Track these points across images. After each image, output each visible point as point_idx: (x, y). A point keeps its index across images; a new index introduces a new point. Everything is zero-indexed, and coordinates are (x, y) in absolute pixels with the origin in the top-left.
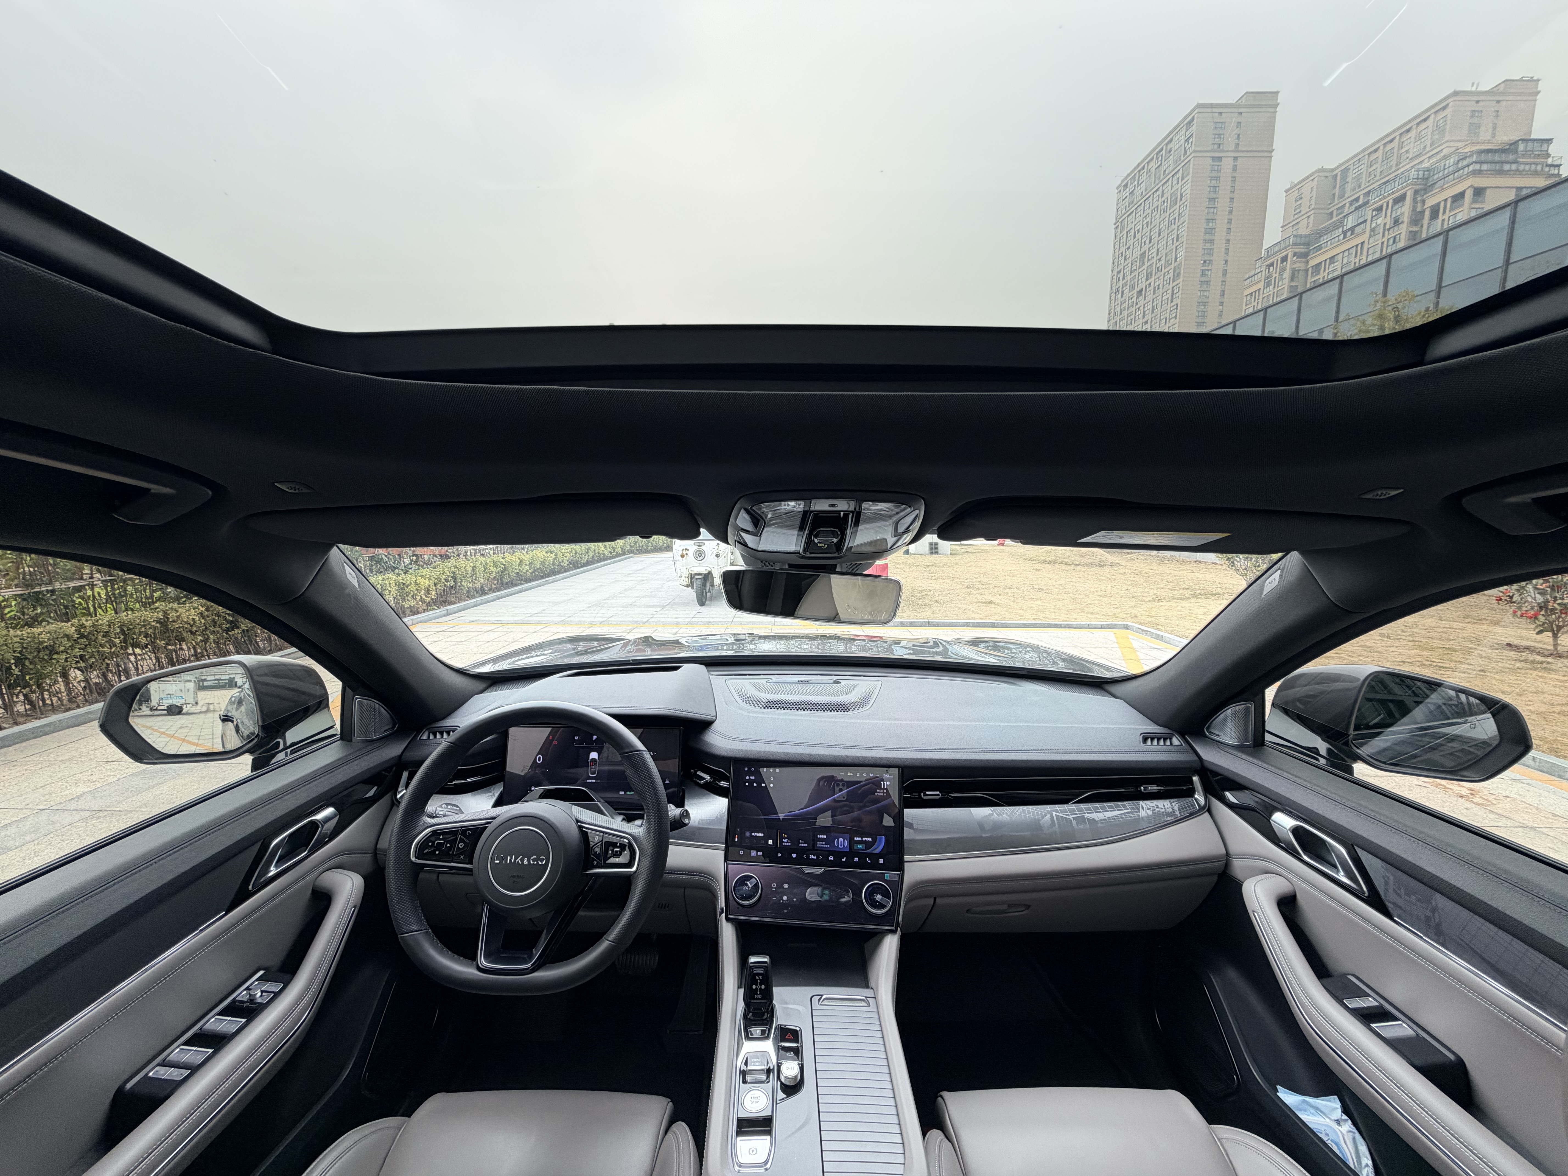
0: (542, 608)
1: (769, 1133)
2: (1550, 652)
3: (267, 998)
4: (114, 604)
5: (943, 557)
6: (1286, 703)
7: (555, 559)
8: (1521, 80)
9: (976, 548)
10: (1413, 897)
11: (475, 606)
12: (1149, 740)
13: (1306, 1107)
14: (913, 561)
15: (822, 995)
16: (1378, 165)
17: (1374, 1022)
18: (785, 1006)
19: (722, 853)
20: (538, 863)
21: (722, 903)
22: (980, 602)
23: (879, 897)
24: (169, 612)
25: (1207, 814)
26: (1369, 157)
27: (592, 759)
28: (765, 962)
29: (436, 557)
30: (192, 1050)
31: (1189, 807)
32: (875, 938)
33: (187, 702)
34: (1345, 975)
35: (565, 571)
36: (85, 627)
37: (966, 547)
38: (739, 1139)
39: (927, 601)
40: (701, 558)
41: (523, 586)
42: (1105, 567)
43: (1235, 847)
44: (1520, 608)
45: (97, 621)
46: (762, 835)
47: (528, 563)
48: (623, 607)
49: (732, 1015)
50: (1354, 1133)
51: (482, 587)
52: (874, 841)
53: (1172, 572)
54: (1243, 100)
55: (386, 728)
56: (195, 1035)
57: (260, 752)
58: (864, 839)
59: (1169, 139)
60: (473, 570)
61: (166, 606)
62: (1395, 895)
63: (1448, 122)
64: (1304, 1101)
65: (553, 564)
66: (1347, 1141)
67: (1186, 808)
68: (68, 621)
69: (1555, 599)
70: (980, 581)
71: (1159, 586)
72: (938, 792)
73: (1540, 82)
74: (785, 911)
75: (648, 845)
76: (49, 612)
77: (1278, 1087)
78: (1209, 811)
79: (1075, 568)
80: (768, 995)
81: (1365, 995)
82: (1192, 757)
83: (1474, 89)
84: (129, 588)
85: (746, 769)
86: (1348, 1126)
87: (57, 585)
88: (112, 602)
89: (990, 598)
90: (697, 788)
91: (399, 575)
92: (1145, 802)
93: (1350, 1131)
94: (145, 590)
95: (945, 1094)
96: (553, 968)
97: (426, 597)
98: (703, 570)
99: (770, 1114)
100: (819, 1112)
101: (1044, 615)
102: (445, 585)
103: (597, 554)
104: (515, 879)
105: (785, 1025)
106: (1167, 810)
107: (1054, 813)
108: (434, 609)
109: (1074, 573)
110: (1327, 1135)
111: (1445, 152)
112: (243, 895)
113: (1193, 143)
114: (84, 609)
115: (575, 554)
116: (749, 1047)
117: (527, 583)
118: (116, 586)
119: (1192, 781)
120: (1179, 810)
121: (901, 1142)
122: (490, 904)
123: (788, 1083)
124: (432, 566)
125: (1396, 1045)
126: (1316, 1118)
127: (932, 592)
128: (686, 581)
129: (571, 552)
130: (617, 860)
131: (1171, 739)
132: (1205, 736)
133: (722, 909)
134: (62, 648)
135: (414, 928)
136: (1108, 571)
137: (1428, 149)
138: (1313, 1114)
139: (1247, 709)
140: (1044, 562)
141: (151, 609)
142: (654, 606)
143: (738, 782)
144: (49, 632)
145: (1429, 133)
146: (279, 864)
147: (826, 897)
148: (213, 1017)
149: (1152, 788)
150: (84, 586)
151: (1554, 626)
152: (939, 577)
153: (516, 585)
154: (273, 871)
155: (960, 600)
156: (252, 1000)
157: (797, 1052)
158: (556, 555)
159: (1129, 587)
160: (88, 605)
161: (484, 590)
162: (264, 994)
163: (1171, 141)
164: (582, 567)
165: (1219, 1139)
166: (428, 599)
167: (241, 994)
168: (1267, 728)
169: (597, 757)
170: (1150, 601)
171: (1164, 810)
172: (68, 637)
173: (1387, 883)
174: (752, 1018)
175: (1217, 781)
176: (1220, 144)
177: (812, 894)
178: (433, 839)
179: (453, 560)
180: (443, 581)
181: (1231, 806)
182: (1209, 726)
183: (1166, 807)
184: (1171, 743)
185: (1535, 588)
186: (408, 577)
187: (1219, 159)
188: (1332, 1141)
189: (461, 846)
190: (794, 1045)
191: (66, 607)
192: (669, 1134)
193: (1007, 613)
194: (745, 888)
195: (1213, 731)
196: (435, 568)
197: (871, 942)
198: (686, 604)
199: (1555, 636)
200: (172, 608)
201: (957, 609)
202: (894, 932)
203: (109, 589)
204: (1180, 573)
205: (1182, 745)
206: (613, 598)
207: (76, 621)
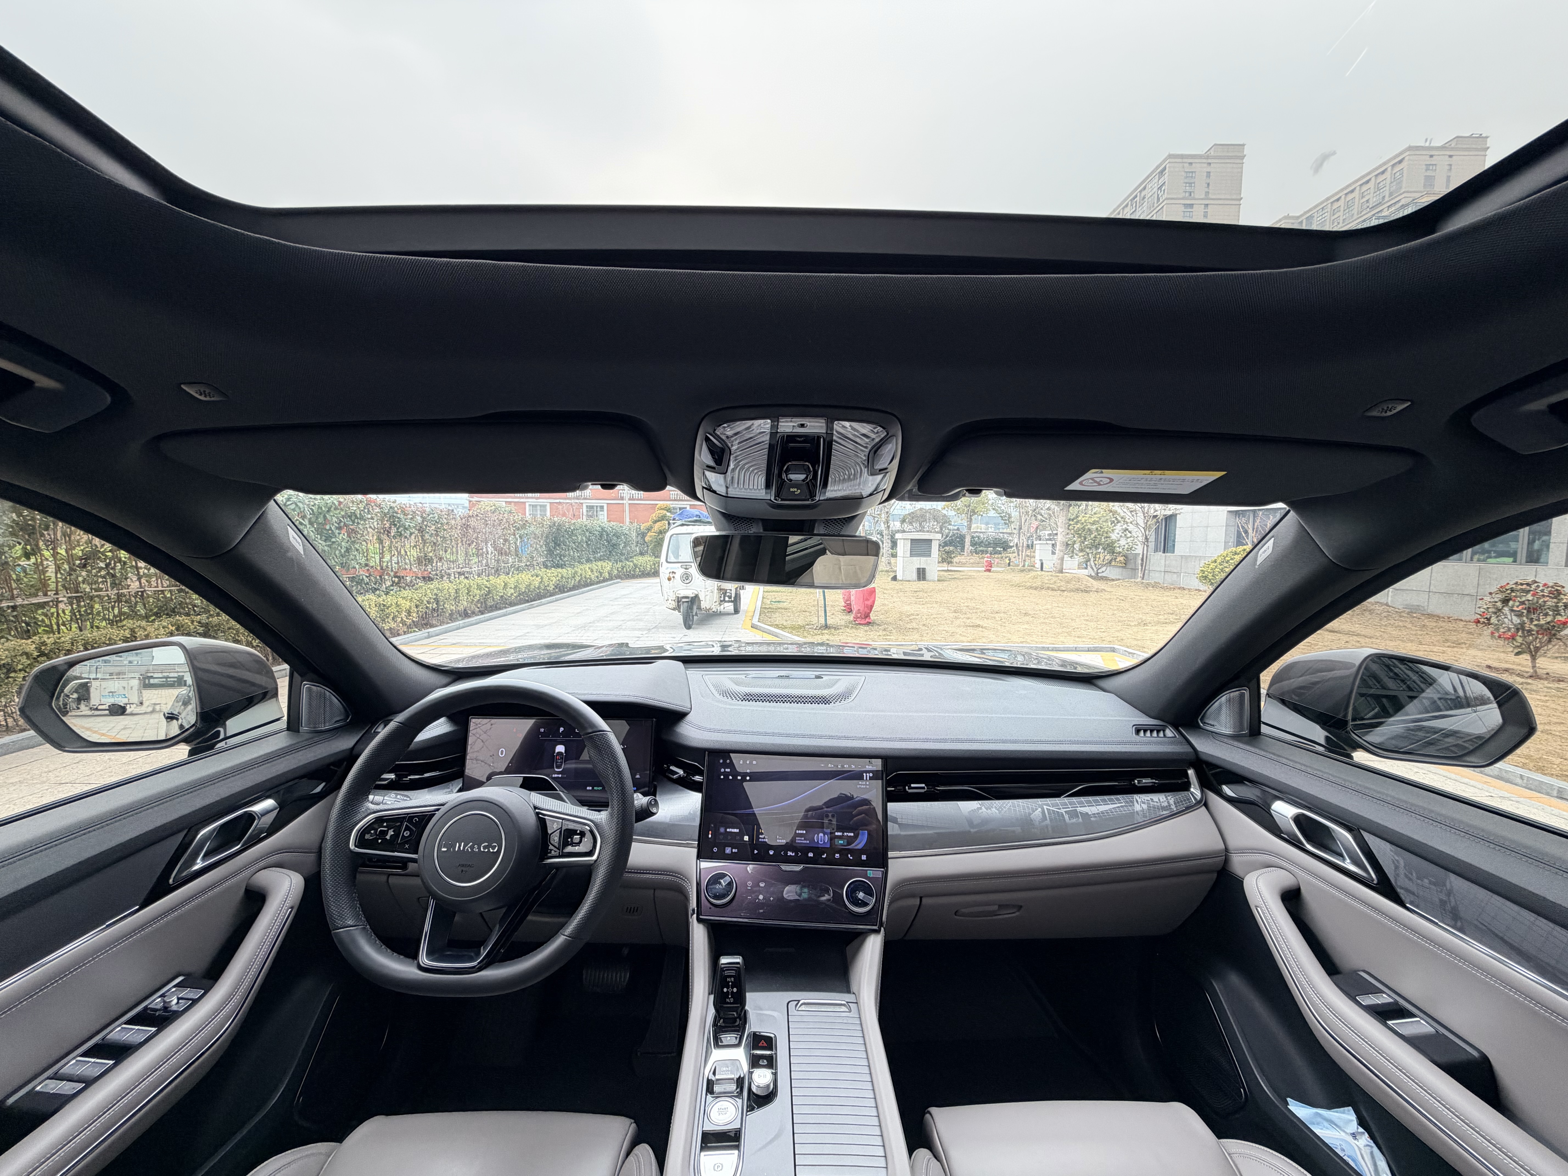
0: (526, 631)
1: (737, 1147)
2: (1529, 674)
3: (184, 1004)
4: (79, 621)
5: (931, 583)
6: (1283, 694)
7: (541, 582)
8: (1471, 137)
9: (963, 574)
10: (1426, 881)
11: (457, 629)
12: (1142, 732)
13: (1319, 1120)
14: (901, 587)
15: (799, 1001)
16: (1341, 213)
17: (1391, 1019)
18: (761, 1012)
19: (695, 850)
20: (489, 850)
21: (693, 904)
22: (967, 626)
23: (861, 895)
24: (136, 630)
25: (1204, 808)
26: (1332, 206)
27: (558, 753)
28: (738, 963)
29: (419, 578)
30: (89, 1062)
31: (1185, 800)
32: (858, 938)
33: (131, 702)
34: (1355, 972)
35: (551, 596)
36: (46, 644)
37: (953, 573)
38: (703, 1154)
39: (914, 625)
40: (688, 581)
41: (508, 609)
42: (1091, 593)
43: (1234, 842)
44: (1497, 630)
45: (59, 638)
46: (737, 831)
47: (513, 587)
48: (608, 630)
49: (701, 1019)
50: (1372, 1147)
51: (465, 610)
52: (856, 837)
53: (1157, 597)
54: (1212, 151)
55: (338, 719)
56: (96, 1046)
57: (198, 741)
58: (845, 834)
59: (1143, 187)
60: (456, 592)
61: (134, 623)
62: (1406, 880)
63: (1405, 175)
64: (1317, 1114)
65: (539, 588)
66: (1365, 1156)
67: (1181, 801)
68: (29, 638)
69: (1532, 620)
70: (968, 606)
71: (1144, 611)
72: (923, 785)
73: (1488, 139)
74: (761, 911)
75: (611, 832)
76: (10, 629)
77: (1289, 1099)
78: (1206, 805)
79: (1061, 593)
80: (740, 1000)
81: (1377, 991)
82: (1187, 749)
83: (1427, 144)
84: (97, 606)
85: (721, 761)
86: (1365, 1140)
87: (19, 601)
88: (77, 619)
89: (978, 622)
90: (669, 783)
91: (379, 596)
92: (1139, 795)
93: (1368, 1145)
94: (113, 608)
95: (933, 1110)
96: (502, 967)
97: (407, 619)
98: (690, 593)
99: (739, 1127)
100: (793, 1123)
101: (1032, 639)
102: (427, 607)
103: (584, 579)
104: (464, 869)
105: (760, 1032)
106: (1163, 804)
107: (1045, 807)
108: (414, 631)
109: (1060, 599)
110: (1343, 1150)
111: (1403, 202)
112: (160, 890)
113: (1166, 191)
114: (47, 626)
115: (562, 578)
116: (718, 1055)
117: (511, 606)
118: (82, 604)
119: (1187, 774)
120: (1175, 804)
121: (883, 1155)
122: (435, 896)
123: (759, 1093)
124: (414, 588)
125: (1415, 1042)
126: (1330, 1132)
127: (919, 616)
128: (674, 604)
129: (557, 576)
130: (576, 849)
131: (1164, 731)
132: (1199, 727)
133: (693, 910)
134: (20, 667)
135: (350, 922)
136: (1094, 596)
137: (1387, 199)
138: (1327, 1128)
139: (1242, 696)
140: (1031, 588)
141: (118, 627)
142: (639, 629)
143: (713, 775)
144: (7, 650)
145: (1388, 185)
146: (206, 858)
147: (805, 896)
148: (119, 1026)
149: (1146, 781)
150: (48, 602)
151: (1532, 647)
152: (926, 602)
153: (500, 609)
154: (199, 865)
155: (947, 624)
156: (166, 1008)
157: (771, 1063)
158: (542, 578)
159: (1115, 612)
160: (51, 622)
161: (467, 613)
162: (180, 1001)
163: (1144, 188)
164: (568, 591)
165: (1229, 1154)
166: (409, 622)
167: (156, 1002)
168: (1262, 720)
169: (563, 751)
170: (1135, 625)
171: (1159, 804)
172: (27, 655)
173: (1397, 867)
174: (723, 1025)
175: (1214, 775)
176: (1191, 192)
177: (790, 892)
178: (376, 826)
179: (435, 582)
180: (426, 603)
181: (1229, 800)
182: (1203, 717)
183: (1161, 800)
184: (1164, 735)
185: (1512, 611)
186: (389, 598)
187: (1191, 206)
188: (1349, 1157)
189: (407, 833)
190: (768, 1053)
191: (28, 624)
192: (631, 1157)
193: (994, 636)
194: (718, 886)
195: (1207, 722)
196: (417, 590)
197: (855, 943)
198: (673, 627)
199: (1534, 658)
200: (140, 626)
201: (944, 632)
202: (877, 932)
203: (75, 606)
204: (1165, 599)
205: (1175, 737)
206: (598, 621)
207: (38, 639)
